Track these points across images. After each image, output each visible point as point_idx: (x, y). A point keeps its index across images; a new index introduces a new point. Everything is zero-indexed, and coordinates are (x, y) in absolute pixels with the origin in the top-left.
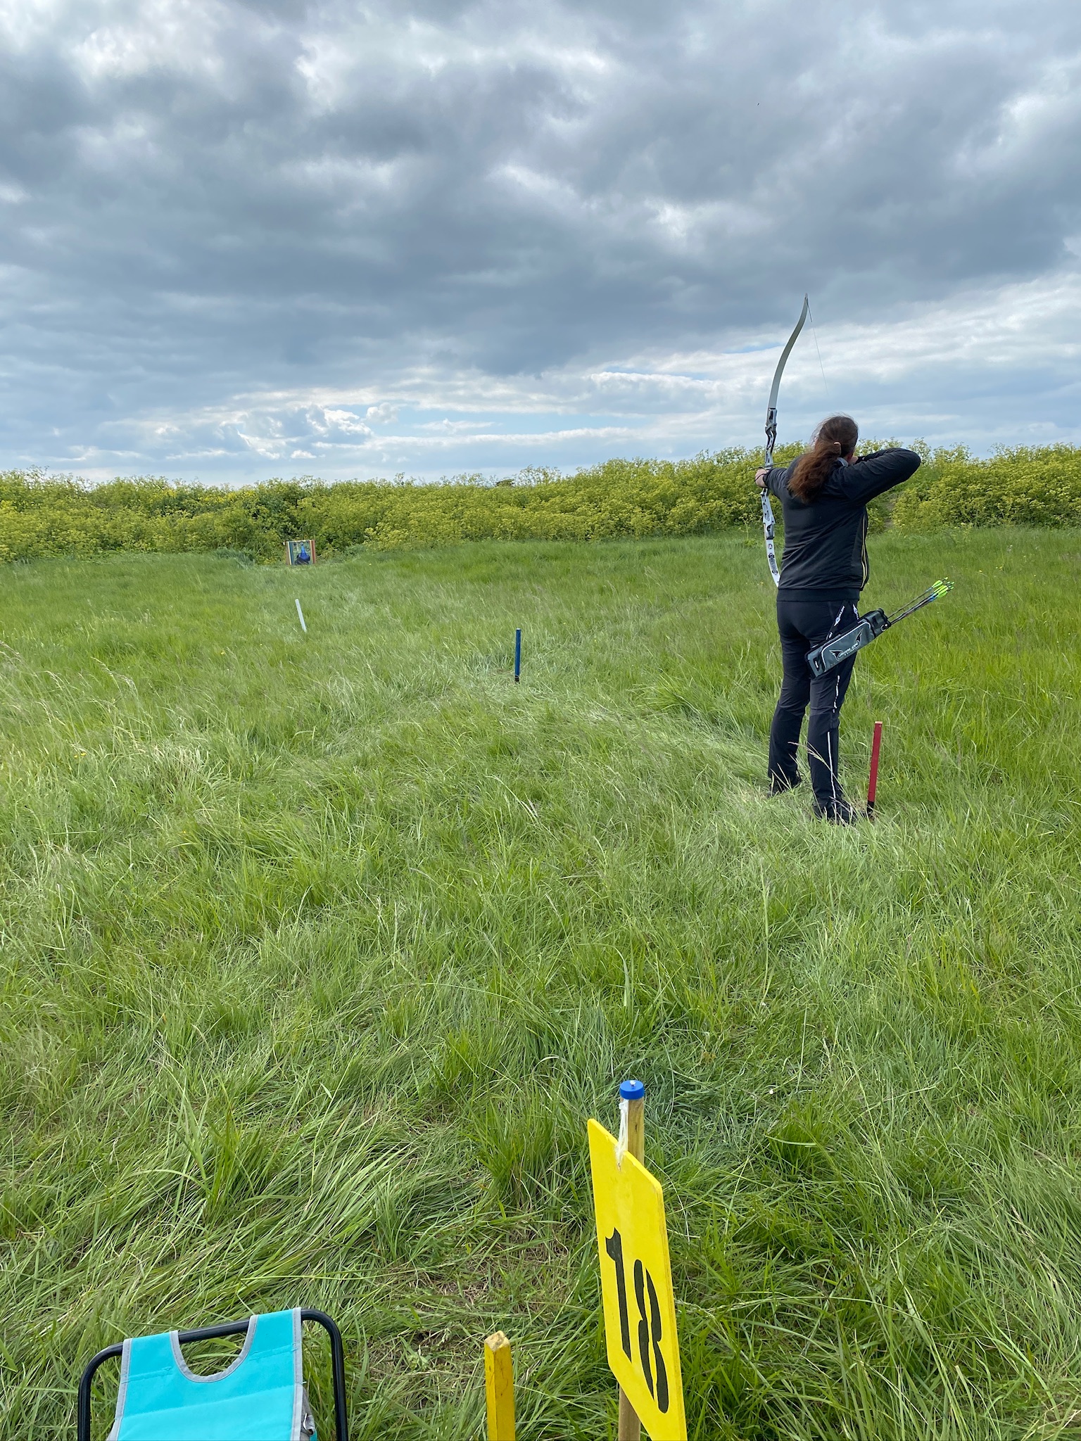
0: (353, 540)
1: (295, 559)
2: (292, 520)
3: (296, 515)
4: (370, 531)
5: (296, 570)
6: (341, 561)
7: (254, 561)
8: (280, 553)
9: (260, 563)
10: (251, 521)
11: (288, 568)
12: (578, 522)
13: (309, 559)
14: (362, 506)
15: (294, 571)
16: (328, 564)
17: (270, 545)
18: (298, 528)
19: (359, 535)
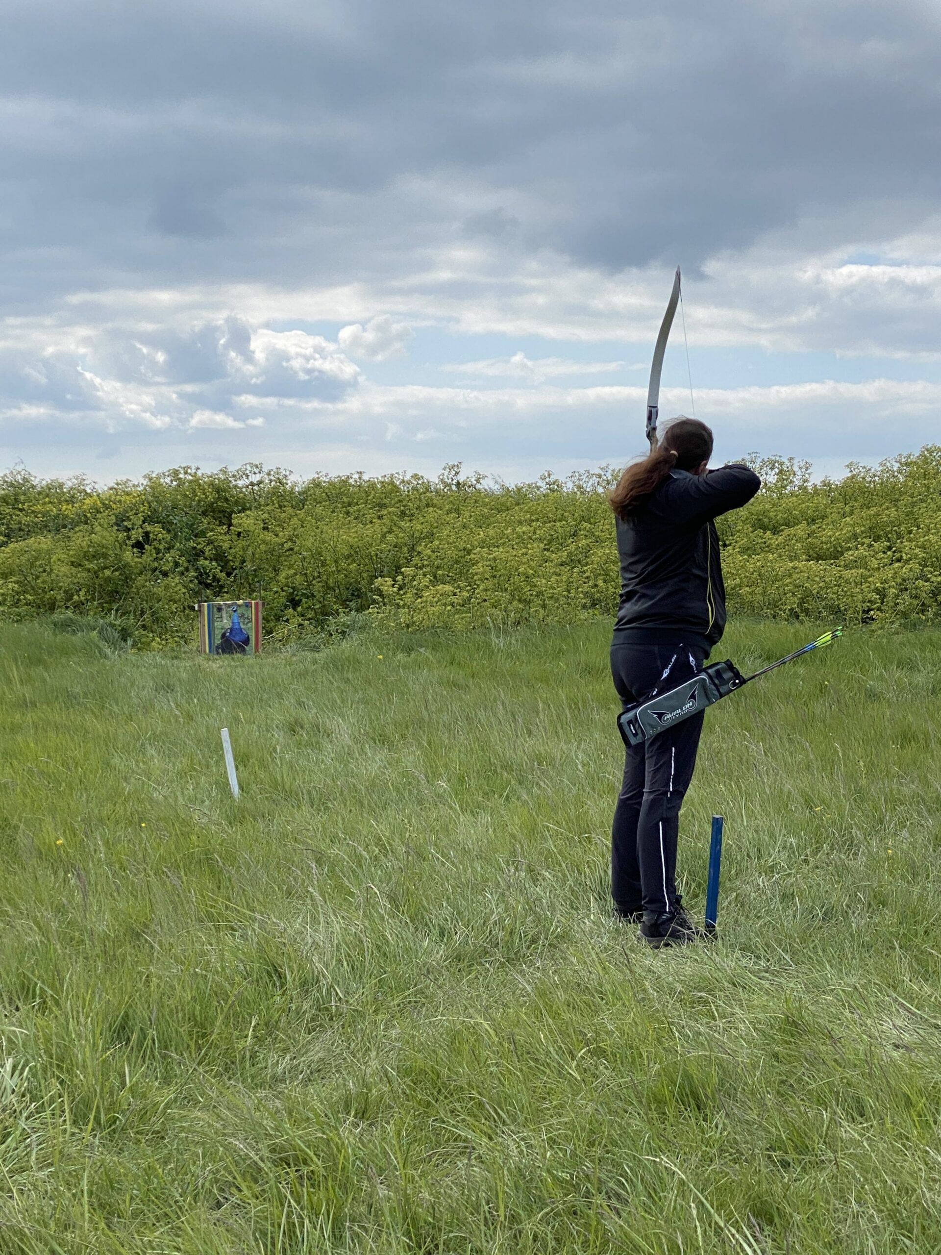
0: (344, 603)
1: (218, 641)
2: (220, 557)
3: (226, 546)
4: (385, 584)
5: (220, 665)
6: (316, 649)
7: (130, 642)
8: (186, 627)
9: (141, 646)
10: (129, 556)
11: (200, 660)
12: (847, 582)
13: (247, 641)
14: (369, 530)
15: (215, 666)
16: (287, 652)
17: (164, 608)
18: (229, 574)
19: (357, 594)
